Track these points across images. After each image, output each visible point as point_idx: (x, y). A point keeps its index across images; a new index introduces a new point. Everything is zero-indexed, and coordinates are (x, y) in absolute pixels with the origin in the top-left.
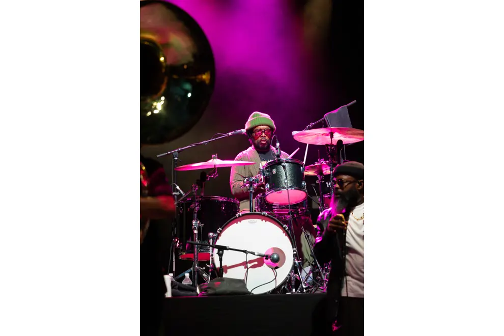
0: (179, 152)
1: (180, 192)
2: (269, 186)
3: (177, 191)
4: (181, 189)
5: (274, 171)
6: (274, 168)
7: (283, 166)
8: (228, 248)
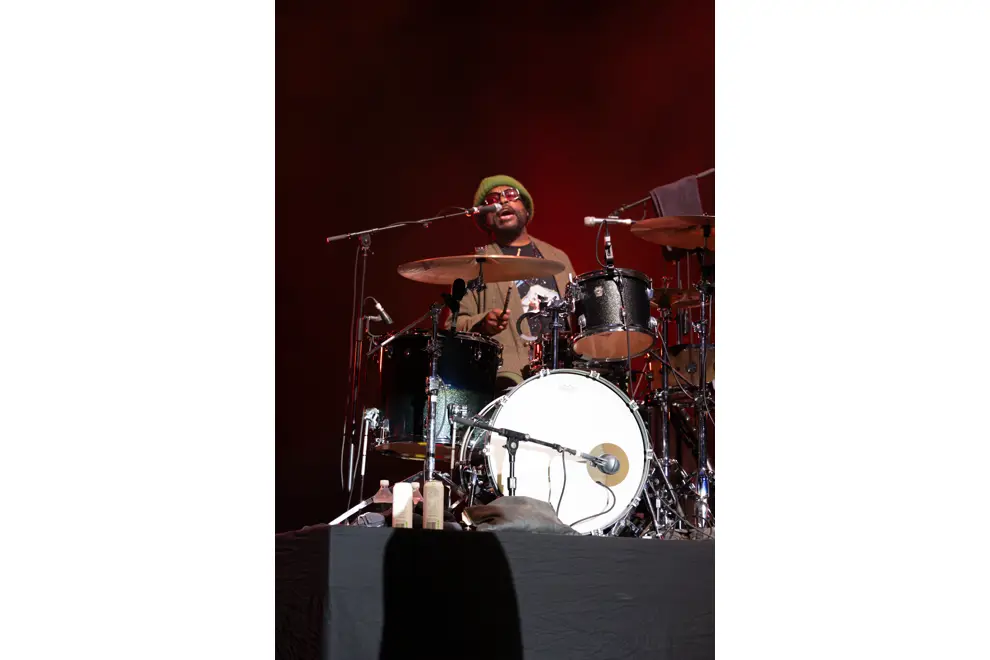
0: (372, 235)
1: (383, 317)
2: (584, 320)
3: (378, 312)
4: (385, 310)
5: (599, 291)
6: (598, 286)
7: (618, 283)
8: (527, 437)
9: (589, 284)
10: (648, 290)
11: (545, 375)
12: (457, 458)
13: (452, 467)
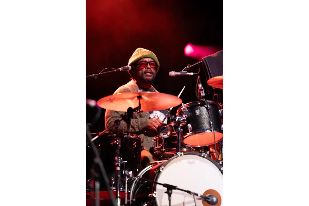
5: (198, 112)
6: (197, 109)
7: (207, 108)
8: (177, 188)
9: (192, 109)
10: (220, 111)
11: (181, 155)
12: (129, 198)
13: (126, 203)
